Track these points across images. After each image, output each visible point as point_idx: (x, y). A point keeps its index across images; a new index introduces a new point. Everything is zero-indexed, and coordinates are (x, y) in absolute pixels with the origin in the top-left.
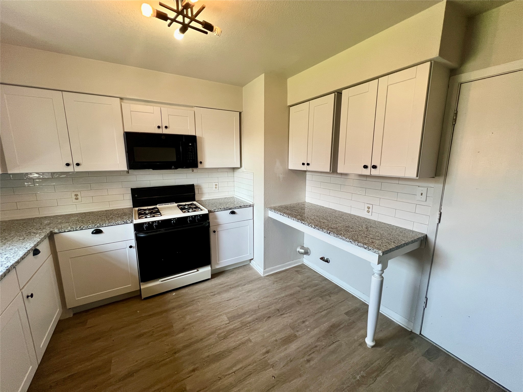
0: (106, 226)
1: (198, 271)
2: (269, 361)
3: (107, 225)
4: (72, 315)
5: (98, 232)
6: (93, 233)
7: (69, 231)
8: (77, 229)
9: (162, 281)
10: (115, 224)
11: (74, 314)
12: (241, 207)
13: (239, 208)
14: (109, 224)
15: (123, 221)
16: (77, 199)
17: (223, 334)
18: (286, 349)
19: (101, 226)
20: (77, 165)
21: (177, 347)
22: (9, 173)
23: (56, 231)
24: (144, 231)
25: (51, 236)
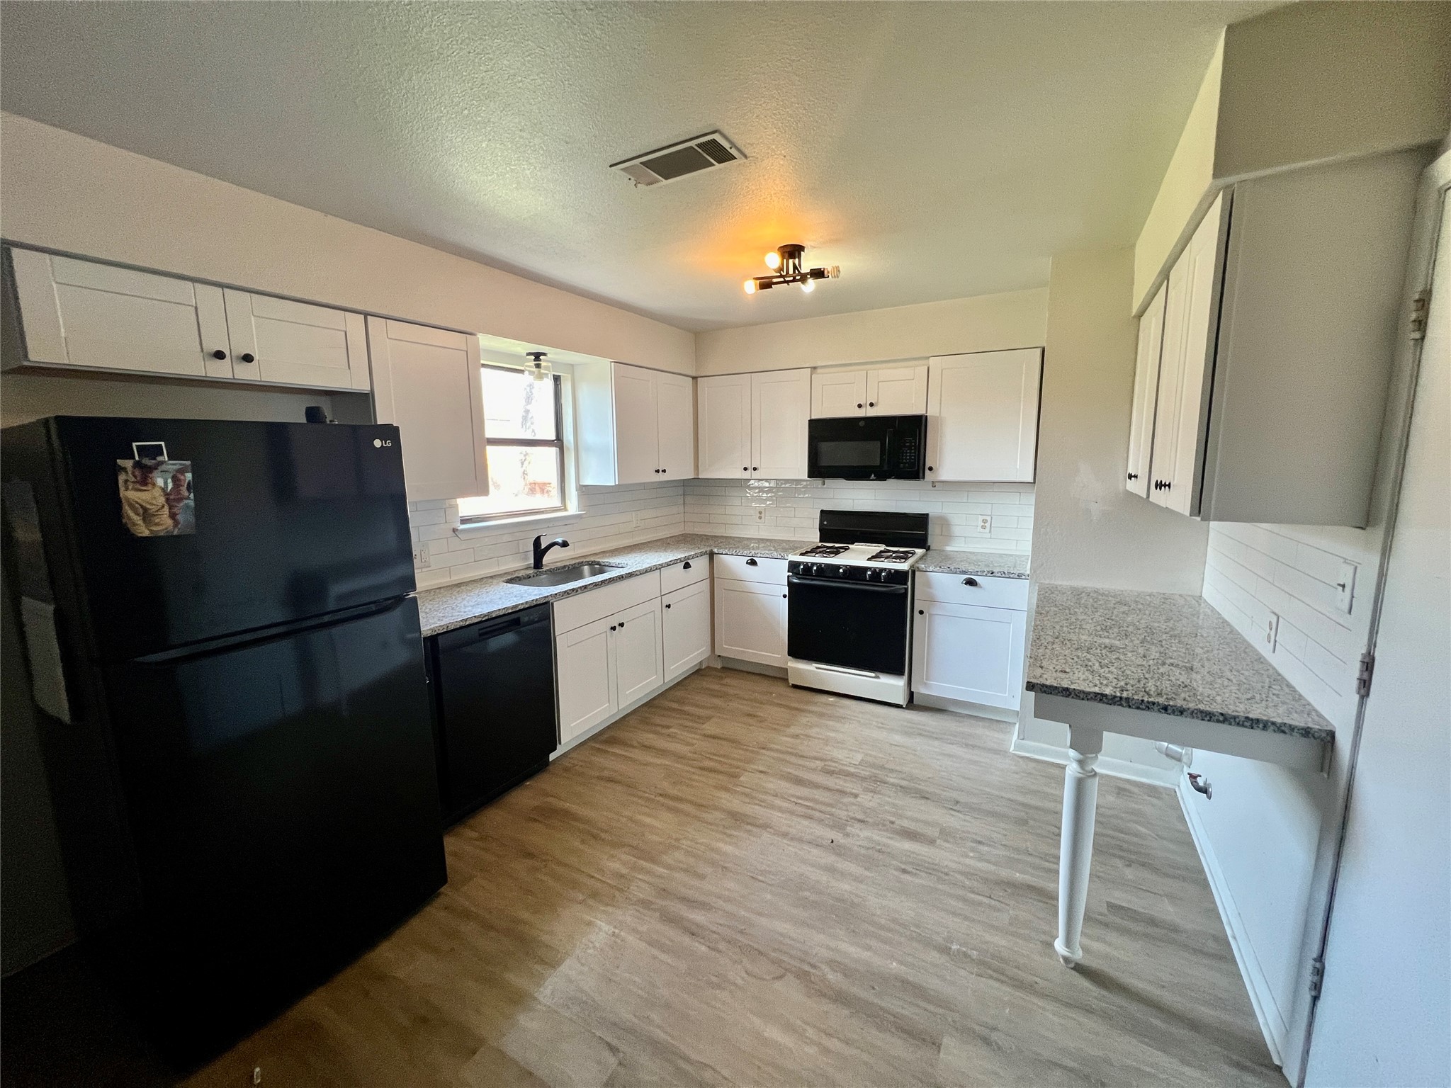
1: (877, 677)
2: (848, 828)
3: (761, 556)
4: (719, 667)
5: (753, 563)
6: (747, 563)
7: (725, 554)
8: (736, 554)
9: (817, 668)
10: (771, 557)
11: (723, 668)
12: (992, 573)
13: (986, 575)
14: (764, 556)
15: (780, 555)
16: (760, 518)
17: (832, 769)
18: (891, 838)
20: (755, 469)
21: (772, 746)
22: (700, 477)
23: (715, 550)
24: (799, 574)
25: (712, 555)
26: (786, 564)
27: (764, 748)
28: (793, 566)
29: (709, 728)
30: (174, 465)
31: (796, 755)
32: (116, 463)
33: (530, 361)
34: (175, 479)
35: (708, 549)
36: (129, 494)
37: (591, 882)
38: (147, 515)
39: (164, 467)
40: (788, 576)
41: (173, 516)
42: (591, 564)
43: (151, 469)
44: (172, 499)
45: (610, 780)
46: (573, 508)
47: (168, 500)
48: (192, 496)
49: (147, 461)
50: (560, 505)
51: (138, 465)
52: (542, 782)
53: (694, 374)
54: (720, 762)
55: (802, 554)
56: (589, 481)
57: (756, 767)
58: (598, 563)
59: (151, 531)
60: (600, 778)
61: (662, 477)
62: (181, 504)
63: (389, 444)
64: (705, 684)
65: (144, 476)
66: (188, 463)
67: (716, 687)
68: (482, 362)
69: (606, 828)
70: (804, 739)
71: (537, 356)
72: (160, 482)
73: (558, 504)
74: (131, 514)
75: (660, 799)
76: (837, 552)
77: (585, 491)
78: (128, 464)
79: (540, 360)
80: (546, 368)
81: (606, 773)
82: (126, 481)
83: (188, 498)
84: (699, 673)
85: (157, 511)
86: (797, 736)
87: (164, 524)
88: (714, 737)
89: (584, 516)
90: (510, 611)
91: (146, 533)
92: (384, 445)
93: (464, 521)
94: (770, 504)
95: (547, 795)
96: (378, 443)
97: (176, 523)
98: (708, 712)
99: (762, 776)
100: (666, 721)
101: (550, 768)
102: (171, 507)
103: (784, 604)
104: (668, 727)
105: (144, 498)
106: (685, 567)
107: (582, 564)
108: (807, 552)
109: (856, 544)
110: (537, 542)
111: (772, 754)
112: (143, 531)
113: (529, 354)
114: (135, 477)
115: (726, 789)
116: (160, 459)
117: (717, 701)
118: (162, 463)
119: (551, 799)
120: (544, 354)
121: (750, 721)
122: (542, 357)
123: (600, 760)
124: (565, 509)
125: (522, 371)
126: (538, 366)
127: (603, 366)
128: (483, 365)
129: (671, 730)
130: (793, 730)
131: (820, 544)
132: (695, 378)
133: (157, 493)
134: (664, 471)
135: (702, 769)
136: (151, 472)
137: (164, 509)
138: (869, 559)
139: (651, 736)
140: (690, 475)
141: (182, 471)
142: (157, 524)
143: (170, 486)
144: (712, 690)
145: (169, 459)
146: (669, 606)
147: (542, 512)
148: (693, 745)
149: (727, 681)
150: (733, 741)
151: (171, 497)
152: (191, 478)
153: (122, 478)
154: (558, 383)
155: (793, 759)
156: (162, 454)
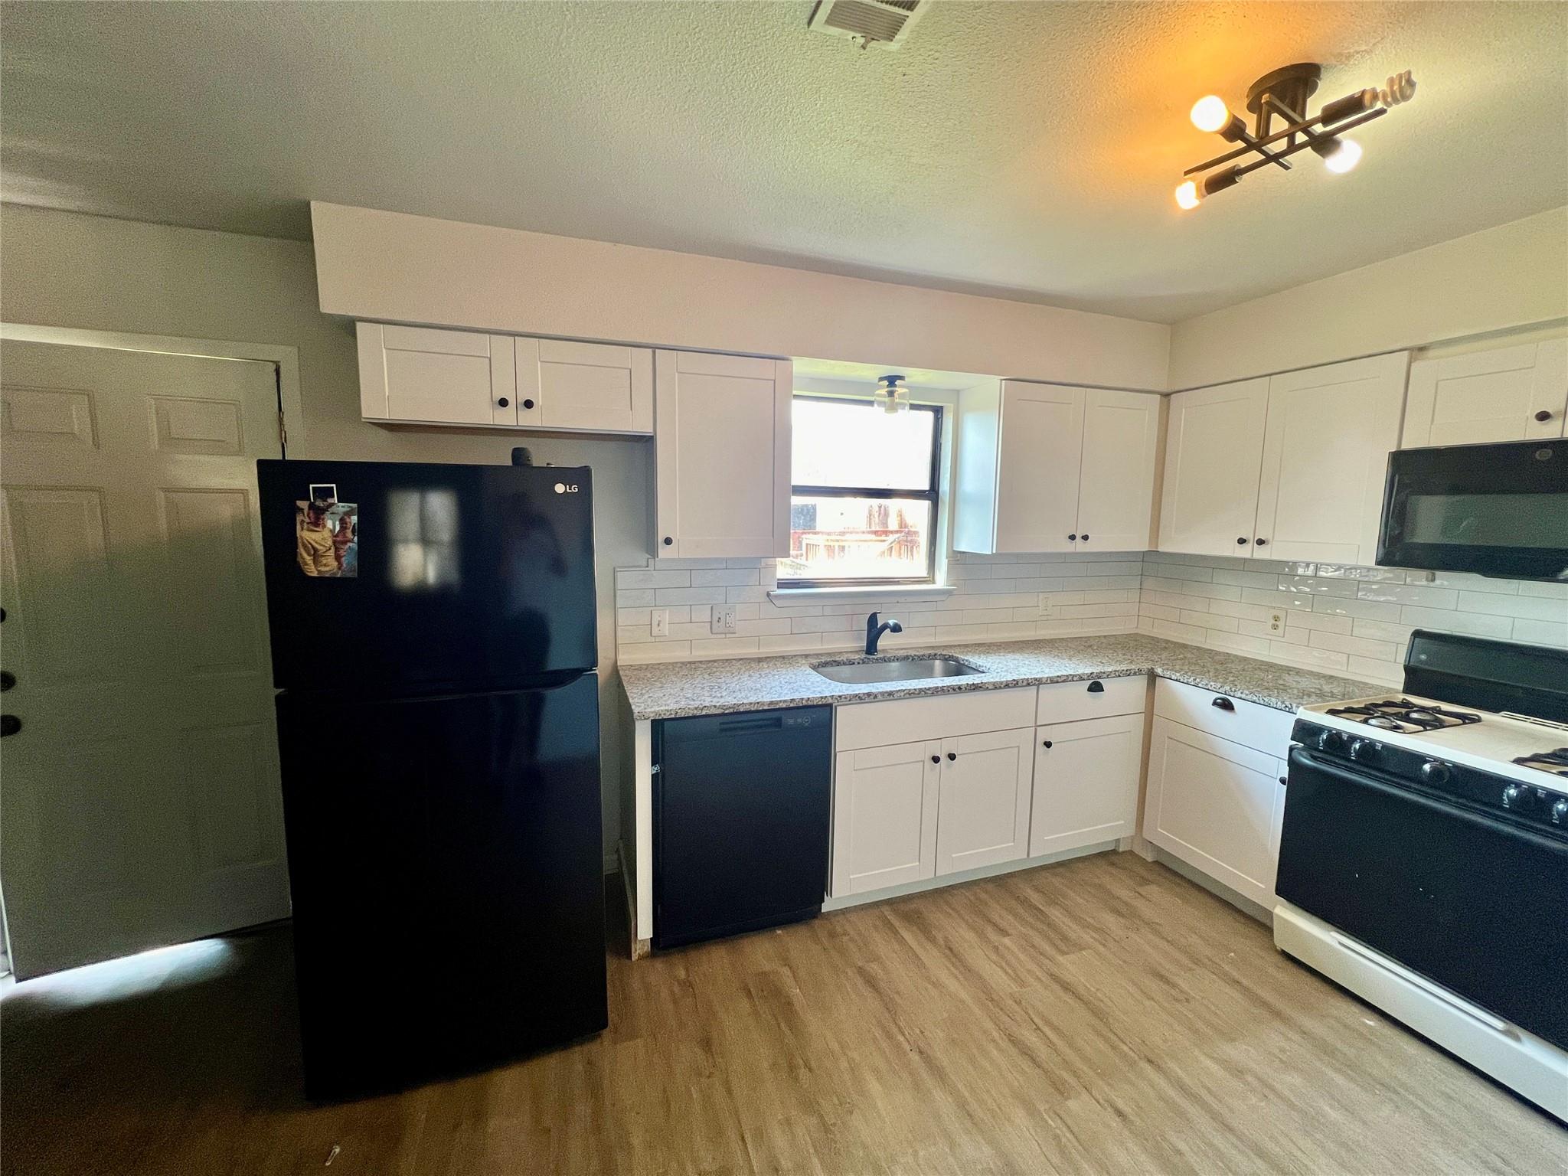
0: (1240, 698)
1: (1511, 1035)
3: (1243, 696)
4: (1150, 860)
5: (1226, 705)
6: (1215, 703)
7: (1176, 680)
8: (1190, 681)
9: (1340, 943)
10: (1262, 702)
11: (1156, 862)
14: (1249, 697)
15: (1283, 703)
16: (1275, 627)
19: (1232, 694)
20: (1261, 542)
21: (1172, 1065)
22: (1159, 550)
23: (1159, 671)
24: (1317, 749)
25: (1152, 677)
26: (1287, 724)
27: (1150, 1061)
28: (1305, 732)
29: (1070, 966)
30: (342, 507)
31: (1215, 1116)
32: (295, 503)
33: (881, 387)
34: (342, 521)
35: (1146, 666)
36: (305, 535)
37: (736, 1146)
38: (316, 555)
39: (333, 509)
40: (1291, 749)
41: (338, 558)
42: (946, 659)
43: (323, 511)
44: (338, 542)
45: (871, 982)
46: (941, 581)
47: (334, 542)
48: (356, 539)
49: (320, 503)
50: (925, 575)
51: (312, 506)
52: (793, 941)
53: (1165, 389)
54: (1050, 1044)
55: (1333, 712)
56: (963, 547)
57: (1113, 1095)
58: (956, 660)
59: (319, 571)
60: (861, 971)
61: (1079, 546)
62: (347, 547)
63: (575, 489)
64: (1106, 881)
65: (317, 516)
66: (355, 505)
67: (1124, 893)
68: (795, 392)
69: (813, 1064)
70: (1253, 1090)
71: (892, 380)
72: (329, 524)
73: (922, 571)
74: (305, 555)
75: (915, 1057)
76: (1432, 722)
77: (959, 559)
78: (303, 504)
79: (895, 386)
80: (902, 396)
81: (874, 968)
82: (303, 521)
83: (352, 541)
84: (1109, 857)
85: (324, 553)
86: (1238, 1072)
87: (330, 566)
88: (1067, 987)
89: (955, 592)
90: (766, 708)
91: (315, 574)
92: (568, 491)
93: (783, 584)
94: (1298, 605)
95: (786, 963)
96: (560, 488)
97: (340, 565)
98: (1087, 937)
99: (1115, 1122)
100: (1007, 920)
101: (816, 922)
102: (337, 549)
103: (1277, 798)
104: (1004, 932)
105: (313, 537)
106: (1090, 689)
107: (934, 657)
108: (1349, 710)
109: (1502, 713)
110: (873, 619)
111: (1161, 1082)
112: (312, 571)
113: (881, 379)
114: (310, 518)
115: (1032, 1111)
116: (330, 501)
117: (1110, 920)
118: (333, 504)
119: (786, 971)
120: (901, 378)
121: (1153, 985)
122: (898, 382)
123: (881, 944)
124: (934, 582)
125: (871, 403)
126: (891, 394)
127: (990, 387)
128: (796, 397)
129: (1006, 941)
130: (1236, 1052)
131: (1400, 697)
132: (1167, 395)
133: (326, 534)
134: (1085, 538)
135: (1013, 1040)
136: (323, 514)
137: (331, 551)
138: (1520, 761)
139: (970, 936)
140: (1144, 547)
141: (349, 514)
142: (325, 565)
143: (338, 528)
144: (1114, 897)
145: (339, 501)
146: (1048, 745)
147: (898, 583)
148: (1023, 984)
149: (1153, 891)
150: (1097, 1013)
151: (338, 539)
152: (356, 521)
153: (299, 518)
154: (939, 416)
155: (1204, 1123)
156: (333, 497)
